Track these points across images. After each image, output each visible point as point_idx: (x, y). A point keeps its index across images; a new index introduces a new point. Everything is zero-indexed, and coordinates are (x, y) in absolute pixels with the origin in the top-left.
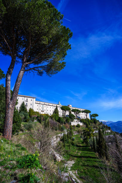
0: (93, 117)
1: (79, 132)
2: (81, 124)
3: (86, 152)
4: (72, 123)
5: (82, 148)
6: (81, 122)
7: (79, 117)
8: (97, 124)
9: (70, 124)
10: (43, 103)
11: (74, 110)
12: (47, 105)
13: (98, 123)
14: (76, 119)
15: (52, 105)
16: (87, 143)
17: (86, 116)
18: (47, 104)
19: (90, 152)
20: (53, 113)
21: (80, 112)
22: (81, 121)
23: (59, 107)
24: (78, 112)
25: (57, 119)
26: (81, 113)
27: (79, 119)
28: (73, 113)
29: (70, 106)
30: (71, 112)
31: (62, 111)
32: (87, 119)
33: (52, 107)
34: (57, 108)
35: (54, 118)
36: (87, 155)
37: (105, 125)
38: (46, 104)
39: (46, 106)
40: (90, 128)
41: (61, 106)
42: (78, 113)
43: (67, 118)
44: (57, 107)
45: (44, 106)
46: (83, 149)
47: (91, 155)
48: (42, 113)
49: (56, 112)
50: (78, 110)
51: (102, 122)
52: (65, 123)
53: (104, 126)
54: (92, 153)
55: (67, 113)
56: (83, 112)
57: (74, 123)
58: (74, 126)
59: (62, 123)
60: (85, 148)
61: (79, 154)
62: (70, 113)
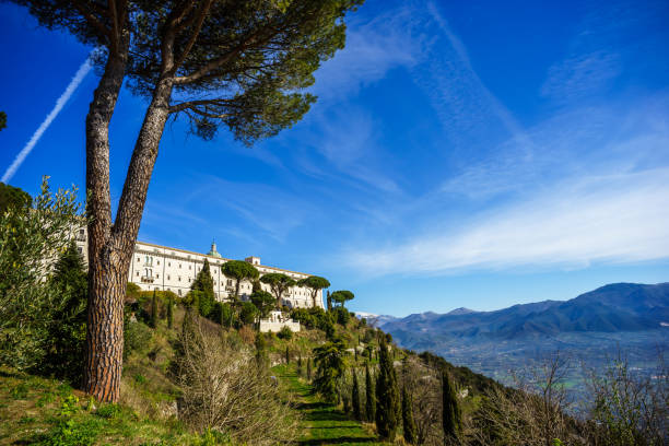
0: (337, 301)
1: (287, 355)
2: (295, 327)
3: (329, 423)
4: (263, 323)
5: (310, 411)
6: (295, 320)
7: (288, 302)
8: (349, 326)
9: (257, 326)
10: (151, 249)
11: (271, 275)
12: (165, 256)
13: (351, 324)
14: (278, 309)
15: (185, 255)
16: (327, 391)
17: (314, 297)
18: (169, 252)
19: (342, 423)
20: (192, 288)
21: (292, 283)
22: (296, 315)
23: (214, 265)
24: (283, 284)
25: (207, 310)
26: (296, 288)
27: (286, 307)
28: (266, 287)
29: (254, 260)
30: (261, 283)
31: (224, 279)
32: (315, 311)
33: (185, 264)
34: (206, 270)
35: (195, 308)
36: (336, 434)
37: (376, 330)
38: (162, 251)
39: (161, 259)
40: (338, 341)
41: (222, 262)
42: (286, 286)
43: (246, 304)
44: (206, 264)
45: (155, 258)
46: (313, 413)
47: (348, 434)
48: (144, 287)
49: (203, 283)
50: (284, 278)
51: (364, 320)
52: (237, 327)
53: (372, 332)
54: (349, 423)
55: (246, 288)
56: (301, 283)
57: (272, 324)
58: (270, 335)
59: (227, 324)
60: (321, 409)
61: (307, 434)
62: (256, 287)
